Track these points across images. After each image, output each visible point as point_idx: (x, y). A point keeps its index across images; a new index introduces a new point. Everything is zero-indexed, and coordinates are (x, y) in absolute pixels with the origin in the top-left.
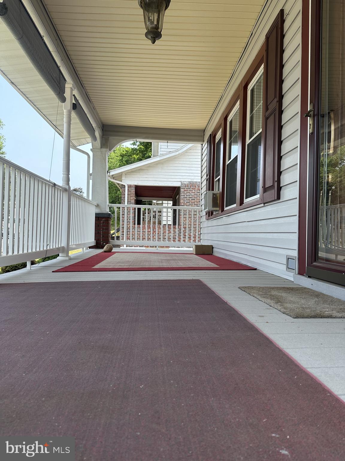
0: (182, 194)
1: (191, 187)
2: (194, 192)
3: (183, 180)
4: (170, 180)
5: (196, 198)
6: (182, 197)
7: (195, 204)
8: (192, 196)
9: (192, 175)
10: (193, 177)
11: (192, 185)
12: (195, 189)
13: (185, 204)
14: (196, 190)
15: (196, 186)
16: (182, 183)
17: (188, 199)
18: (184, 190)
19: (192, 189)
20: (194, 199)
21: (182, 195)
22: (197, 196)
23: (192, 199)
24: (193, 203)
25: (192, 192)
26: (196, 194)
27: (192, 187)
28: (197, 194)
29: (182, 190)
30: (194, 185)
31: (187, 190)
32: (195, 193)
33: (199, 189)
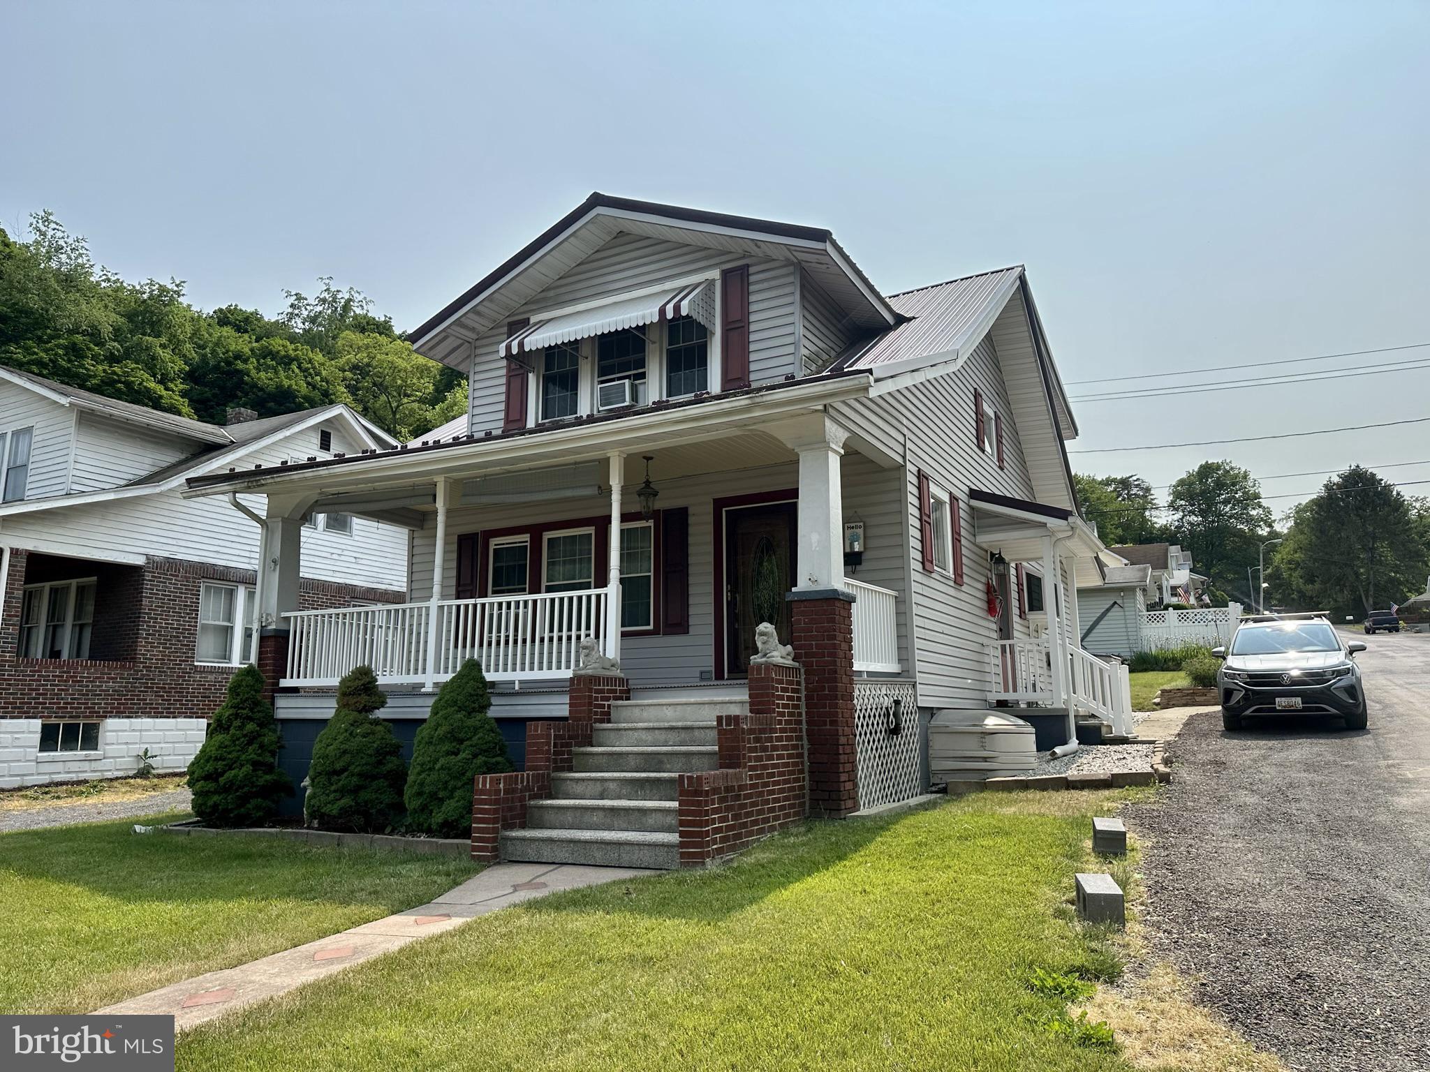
0: (147, 585)
1: (168, 571)
2: (174, 584)
3: (152, 552)
4: (121, 547)
5: (179, 597)
6: (147, 593)
7: (176, 612)
8: (169, 591)
9: (174, 542)
10: (175, 549)
11: (172, 567)
12: (177, 576)
13: (152, 610)
14: (179, 578)
15: (179, 570)
16: (148, 559)
17: (161, 599)
18: (152, 576)
19: (171, 575)
20: (173, 600)
21: (146, 589)
22: (181, 593)
23: (169, 600)
24: (171, 608)
25: (170, 583)
26: (179, 589)
27: (172, 570)
28: (182, 589)
29: (148, 576)
30: (176, 565)
31: (160, 577)
32: (177, 584)
33: (186, 577)
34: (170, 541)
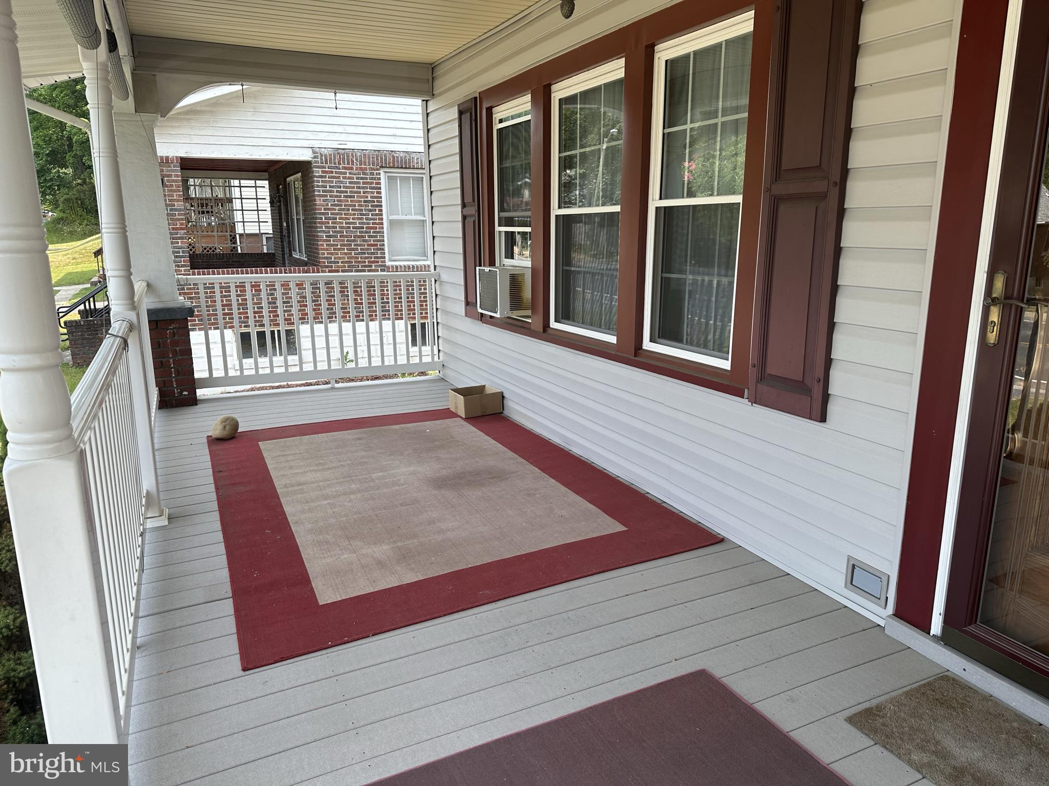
0: (318, 182)
1: (339, 164)
2: (349, 178)
3: (317, 144)
4: (281, 143)
5: (357, 192)
6: (319, 191)
7: (356, 210)
8: (344, 187)
9: (341, 129)
10: (343, 137)
11: (344, 159)
12: (352, 168)
13: (328, 209)
14: (354, 171)
15: (353, 162)
16: (314, 152)
17: (336, 196)
18: (323, 172)
19: (345, 168)
20: (351, 197)
21: (318, 186)
22: (359, 188)
23: (345, 197)
24: (350, 205)
25: (344, 178)
26: (355, 183)
27: (344, 162)
28: (359, 183)
29: (317, 172)
30: (348, 157)
31: (332, 172)
32: (353, 178)
33: (361, 169)
34: (336, 129)
